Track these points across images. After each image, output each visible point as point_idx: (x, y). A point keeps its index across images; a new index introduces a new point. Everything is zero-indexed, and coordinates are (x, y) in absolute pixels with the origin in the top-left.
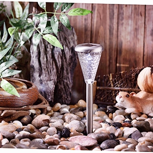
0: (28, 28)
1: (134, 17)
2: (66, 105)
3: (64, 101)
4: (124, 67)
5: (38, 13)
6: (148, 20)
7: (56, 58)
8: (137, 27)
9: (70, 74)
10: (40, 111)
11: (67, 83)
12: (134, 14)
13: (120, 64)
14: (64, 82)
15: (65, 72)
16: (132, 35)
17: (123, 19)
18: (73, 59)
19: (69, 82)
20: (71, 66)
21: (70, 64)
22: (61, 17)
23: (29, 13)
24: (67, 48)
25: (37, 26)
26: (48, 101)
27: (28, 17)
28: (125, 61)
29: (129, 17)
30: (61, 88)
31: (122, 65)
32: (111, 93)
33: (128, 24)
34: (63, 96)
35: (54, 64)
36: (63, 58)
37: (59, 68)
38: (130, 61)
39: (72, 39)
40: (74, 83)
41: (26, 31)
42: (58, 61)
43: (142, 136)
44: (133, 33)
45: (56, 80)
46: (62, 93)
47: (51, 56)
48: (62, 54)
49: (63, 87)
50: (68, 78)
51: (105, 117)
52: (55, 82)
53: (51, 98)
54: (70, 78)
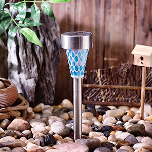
0: (5, 19)
1: (123, 5)
2: (49, 106)
3: (46, 101)
4: (112, 61)
5: (15, 2)
6: (139, 9)
7: (37, 53)
8: (127, 16)
9: (52, 71)
10: (19, 114)
11: (49, 81)
12: (123, 2)
13: (108, 57)
14: (46, 80)
15: (47, 68)
16: (121, 26)
17: (110, 7)
18: (56, 53)
19: (52, 79)
20: (54, 62)
21: (52, 59)
22: (42, 5)
23: (5, 3)
24: (49, 41)
25: (15, 17)
26: (28, 101)
27: (4, 7)
28: (114, 54)
29: (117, 5)
30: (43, 86)
31: (110, 59)
32: (99, 91)
33: (117, 14)
34: (46, 95)
35: (34, 60)
36: (45, 52)
37: (41, 64)
38: (119, 54)
39: (54, 31)
40: (57, 80)
41: (2, 22)
42: (38, 57)
43: (137, 142)
44: (122, 23)
45: (37, 78)
46: (44, 93)
47: (31, 51)
48: (44, 48)
49: (45, 85)
50: (51, 74)
51: (94, 119)
52: (36, 80)
53: (32, 98)
54: (53, 74)
